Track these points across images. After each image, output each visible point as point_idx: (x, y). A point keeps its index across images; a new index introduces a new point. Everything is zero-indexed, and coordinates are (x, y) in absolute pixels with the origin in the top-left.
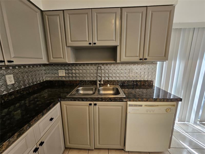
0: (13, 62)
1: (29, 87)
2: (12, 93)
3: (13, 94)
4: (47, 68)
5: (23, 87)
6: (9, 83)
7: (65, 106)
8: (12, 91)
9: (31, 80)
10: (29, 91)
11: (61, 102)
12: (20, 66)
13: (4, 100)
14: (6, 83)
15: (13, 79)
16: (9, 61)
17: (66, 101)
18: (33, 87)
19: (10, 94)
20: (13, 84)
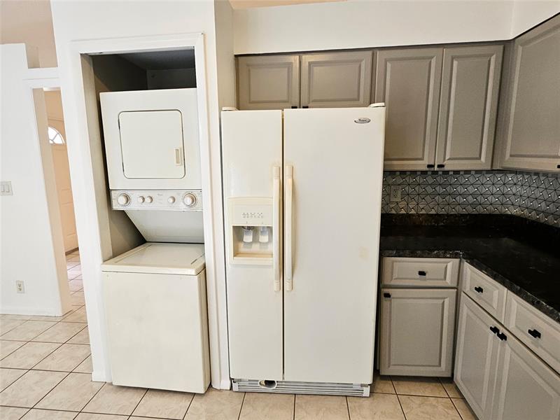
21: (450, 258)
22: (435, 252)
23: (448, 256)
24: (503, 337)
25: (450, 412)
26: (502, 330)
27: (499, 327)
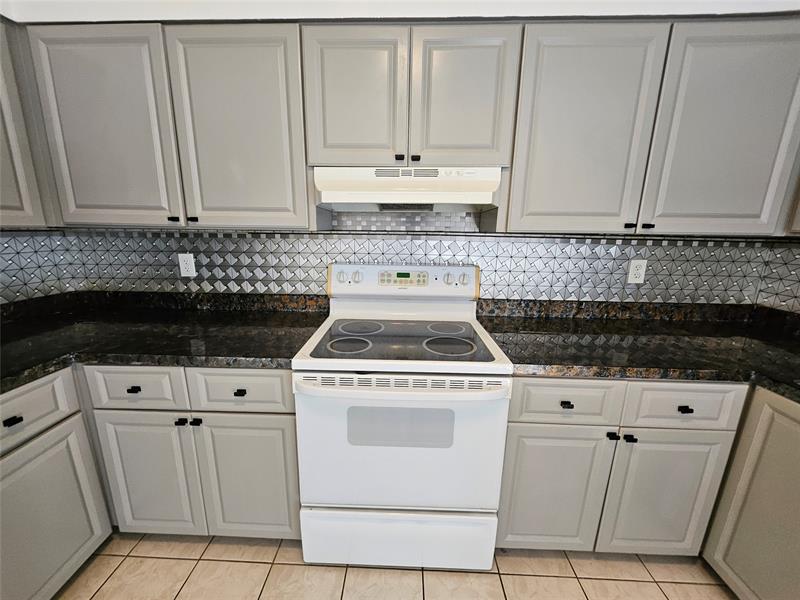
0: (653, 226)
1: (678, 306)
2: (628, 305)
3: (629, 309)
4: (779, 253)
5: (659, 300)
6: (632, 280)
7: (767, 411)
8: (630, 299)
9: (692, 287)
10: (671, 318)
11: (758, 387)
12: (673, 239)
13: (608, 313)
14: (626, 278)
15: (642, 272)
16: (645, 226)
17: (783, 395)
18: (689, 310)
19: (625, 307)
20: (638, 286)
21: (56, 371)
22: (26, 373)
23: (52, 369)
24: (197, 422)
25: (143, 568)
26: (190, 417)
27: (183, 415)
